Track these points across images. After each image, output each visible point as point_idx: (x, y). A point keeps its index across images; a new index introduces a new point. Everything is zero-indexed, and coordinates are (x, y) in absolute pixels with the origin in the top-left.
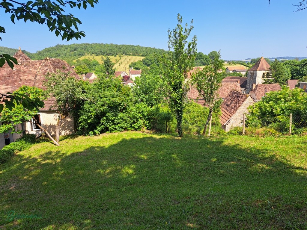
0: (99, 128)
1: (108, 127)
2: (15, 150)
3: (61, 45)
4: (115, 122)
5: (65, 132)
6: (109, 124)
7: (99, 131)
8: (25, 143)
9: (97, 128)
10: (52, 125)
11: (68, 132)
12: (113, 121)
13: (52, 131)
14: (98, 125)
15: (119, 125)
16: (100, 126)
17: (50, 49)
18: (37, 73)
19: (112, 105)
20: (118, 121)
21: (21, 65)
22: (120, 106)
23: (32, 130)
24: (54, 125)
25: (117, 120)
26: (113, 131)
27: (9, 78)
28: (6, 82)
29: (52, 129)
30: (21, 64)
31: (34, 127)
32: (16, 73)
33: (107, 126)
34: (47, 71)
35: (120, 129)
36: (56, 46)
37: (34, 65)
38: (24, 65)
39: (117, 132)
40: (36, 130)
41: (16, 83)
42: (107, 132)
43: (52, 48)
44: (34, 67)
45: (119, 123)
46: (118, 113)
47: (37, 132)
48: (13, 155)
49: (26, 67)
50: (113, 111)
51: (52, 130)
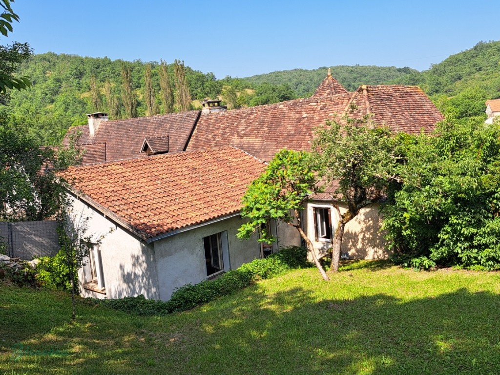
0: (435, 254)
1: (458, 253)
2: (255, 274)
3: (488, 42)
4: (475, 243)
5: (376, 252)
6: (459, 245)
7: (434, 261)
8: (279, 264)
9: (431, 252)
10: (352, 233)
11: (381, 252)
12: (470, 238)
13: (351, 246)
14: (433, 246)
15: (487, 251)
16: (438, 249)
17: (459, 57)
18: (340, 122)
19: (463, 196)
20: (483, 241)
21: (316, 107)
22: (494, 198)
23: (317, 240)
24: (355, 233)
25: (481, 235)
26: (472, 267)
27: (294, 135)
28: (288, 141)
29: (352, 241)
30: (316, 104)
31: (323, 234)
32: (306, 124)
33: (456, 251)
34: (359, 114)
35: (491, 263)
36: (476, 48)
37: (337, 104)
38: (321, 106)
39: (483, 270)
40: (325, 240)
41: (302, 144)
42: (457, 267)
43: (464, 54)
44: (337, 109)
45: (486, 246)
46: (487, 218)
47: (324, 246)
48: (249, 284)
49: (325, 110)
50: (469, 211)
51: (351, 243)
